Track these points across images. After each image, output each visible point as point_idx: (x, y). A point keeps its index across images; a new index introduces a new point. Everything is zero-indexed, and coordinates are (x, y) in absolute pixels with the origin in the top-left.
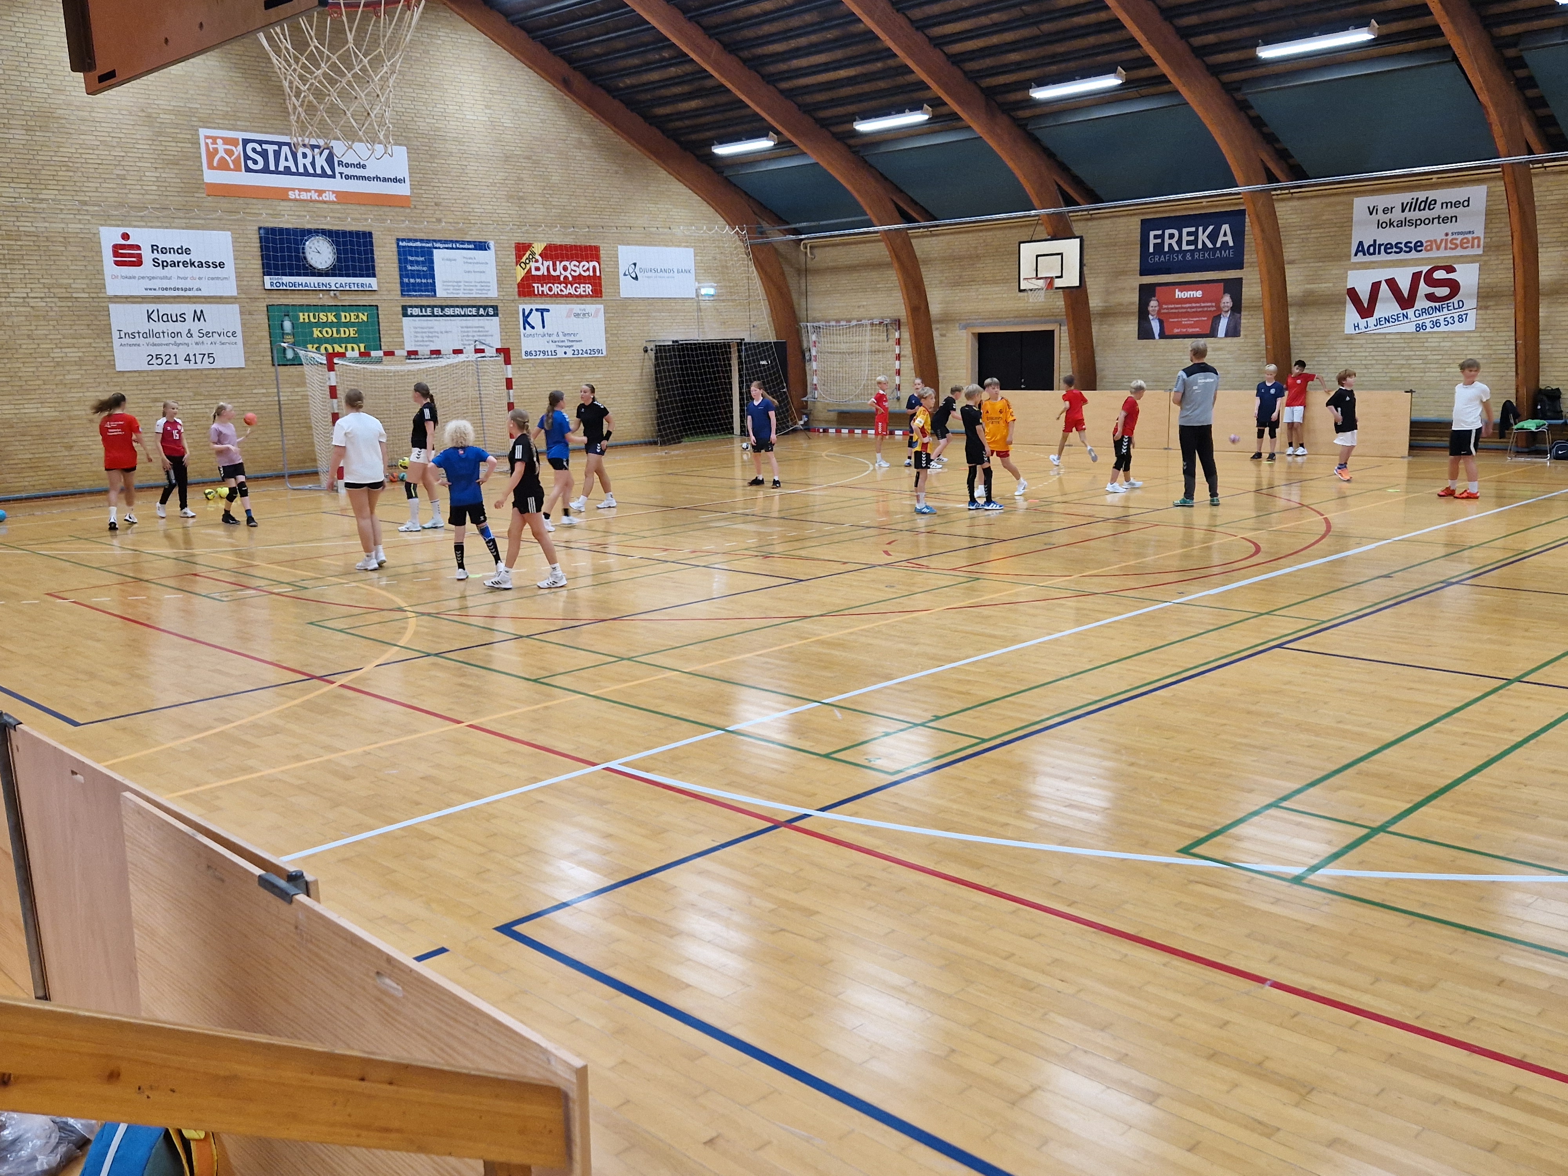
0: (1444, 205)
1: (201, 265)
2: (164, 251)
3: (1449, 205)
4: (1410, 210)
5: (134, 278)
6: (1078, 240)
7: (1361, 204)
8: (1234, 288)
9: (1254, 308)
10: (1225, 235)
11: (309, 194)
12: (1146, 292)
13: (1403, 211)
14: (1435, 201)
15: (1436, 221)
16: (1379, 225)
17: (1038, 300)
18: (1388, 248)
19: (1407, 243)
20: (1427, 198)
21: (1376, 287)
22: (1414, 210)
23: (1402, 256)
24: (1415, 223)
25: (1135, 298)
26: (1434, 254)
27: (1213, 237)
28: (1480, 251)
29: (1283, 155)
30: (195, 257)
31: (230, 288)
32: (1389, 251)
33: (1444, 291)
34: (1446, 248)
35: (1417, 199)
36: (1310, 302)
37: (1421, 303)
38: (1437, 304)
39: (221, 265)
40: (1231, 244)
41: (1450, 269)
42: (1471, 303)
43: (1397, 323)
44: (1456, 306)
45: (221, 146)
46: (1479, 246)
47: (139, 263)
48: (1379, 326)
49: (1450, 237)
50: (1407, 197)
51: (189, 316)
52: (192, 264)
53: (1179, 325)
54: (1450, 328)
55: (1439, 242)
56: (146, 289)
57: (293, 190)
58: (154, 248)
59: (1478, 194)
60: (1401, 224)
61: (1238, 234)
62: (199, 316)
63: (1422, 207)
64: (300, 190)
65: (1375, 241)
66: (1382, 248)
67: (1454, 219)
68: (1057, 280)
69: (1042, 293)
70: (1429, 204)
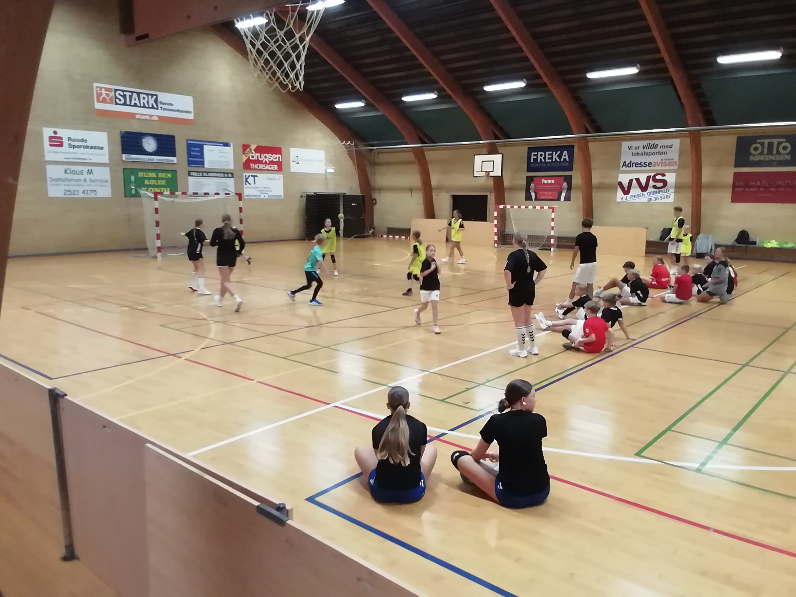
0: (661, 147)
1: (92, 148)
2: (74, 140)
3: (663, 147)
4: (646, 149)
5: (59, 152)
6: (501, 155)
7: (625, 145)
8: (568, 179)
9: (577, 188)
10: (565, 156)
11: (145, 116)
12: (530, 180)
13: (643, 149)
14: (658, 145)
15: (658, 154)
16: (633, 154)
17: (482, 181)
18: (636, 164)
19: (645, 163)
20: (654, 144)
21: (631, 182)
22: (648, 148)
23: (643, 168)
24: (649, 154)
25: (524, 182)
26: (657, 168)
27: (560, 156)
28: (676, 168)
29: (593, 121)
30: (89, 144)
31: (105, 159)
32: (637, 166)
33: (661, 184)
34: (662, 166)
35: (650, 144)
36: (602, 187)
37: (650, 189)
38: (657, 190)
39: (102, 148)
40: (568, 160)
41: (663, 175)
42: (672, 190)
43: (639, 198)
44: (666, 191)
45: (103, 91)
46: (676, 165)
47: (61, 145)
48: (632, 199)
49: (663, 161)
50: (646, 143)
51: (85, 172)
52: (88, 147)
53: (544, 195)
54: (663, 201)
55: (659, 162)
56: (65, 158)
57: (138, 114)
58: (69, 139)
59: (676, 143)
60: (643, 154)
61: (571, 156)
62: (90, 172)
63: (652, 147)
64: (141, 114)
65: (631, 161)
66: (634, 165)
67: (665, 153)
68: (491, 173)
69: (485, 178)
70: (655, 146)
